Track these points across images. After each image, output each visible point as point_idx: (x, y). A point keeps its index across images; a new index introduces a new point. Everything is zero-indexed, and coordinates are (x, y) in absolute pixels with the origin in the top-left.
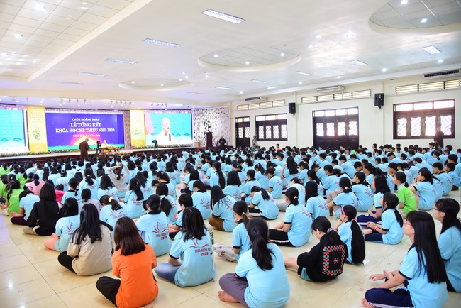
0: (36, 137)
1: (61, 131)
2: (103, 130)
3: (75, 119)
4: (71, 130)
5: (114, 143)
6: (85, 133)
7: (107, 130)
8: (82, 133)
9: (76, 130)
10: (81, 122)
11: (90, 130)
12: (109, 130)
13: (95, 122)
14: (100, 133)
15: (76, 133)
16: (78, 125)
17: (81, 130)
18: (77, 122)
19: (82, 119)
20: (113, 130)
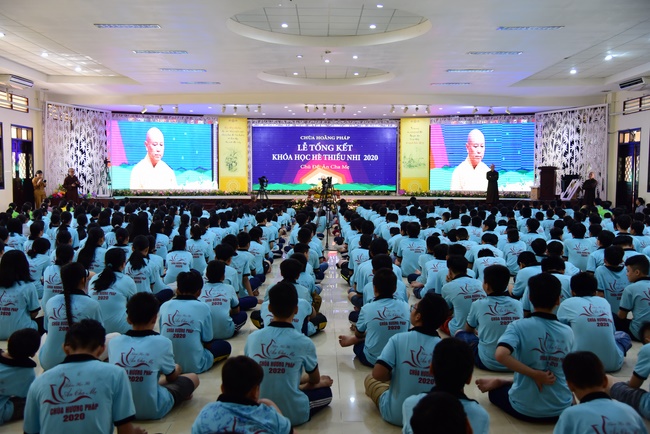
0: (230, 167)
1: (281, 157)
2: (357, 157)
3: (306, 138)
4: (298, 157)
5: (376, 183)
6: (321, 163)
7: (362, 158)
8: (317, 163)
9: (306, 157)
10: (315, 142)
11: (331, 157)
12: (368, 158)
13: (341, 142)
14: (350, 163)
15: (306, 162)
16: (309, 148)
17: (315, 157)
18: (309, 142)
19: (318, 138)
20: (376, 158)
